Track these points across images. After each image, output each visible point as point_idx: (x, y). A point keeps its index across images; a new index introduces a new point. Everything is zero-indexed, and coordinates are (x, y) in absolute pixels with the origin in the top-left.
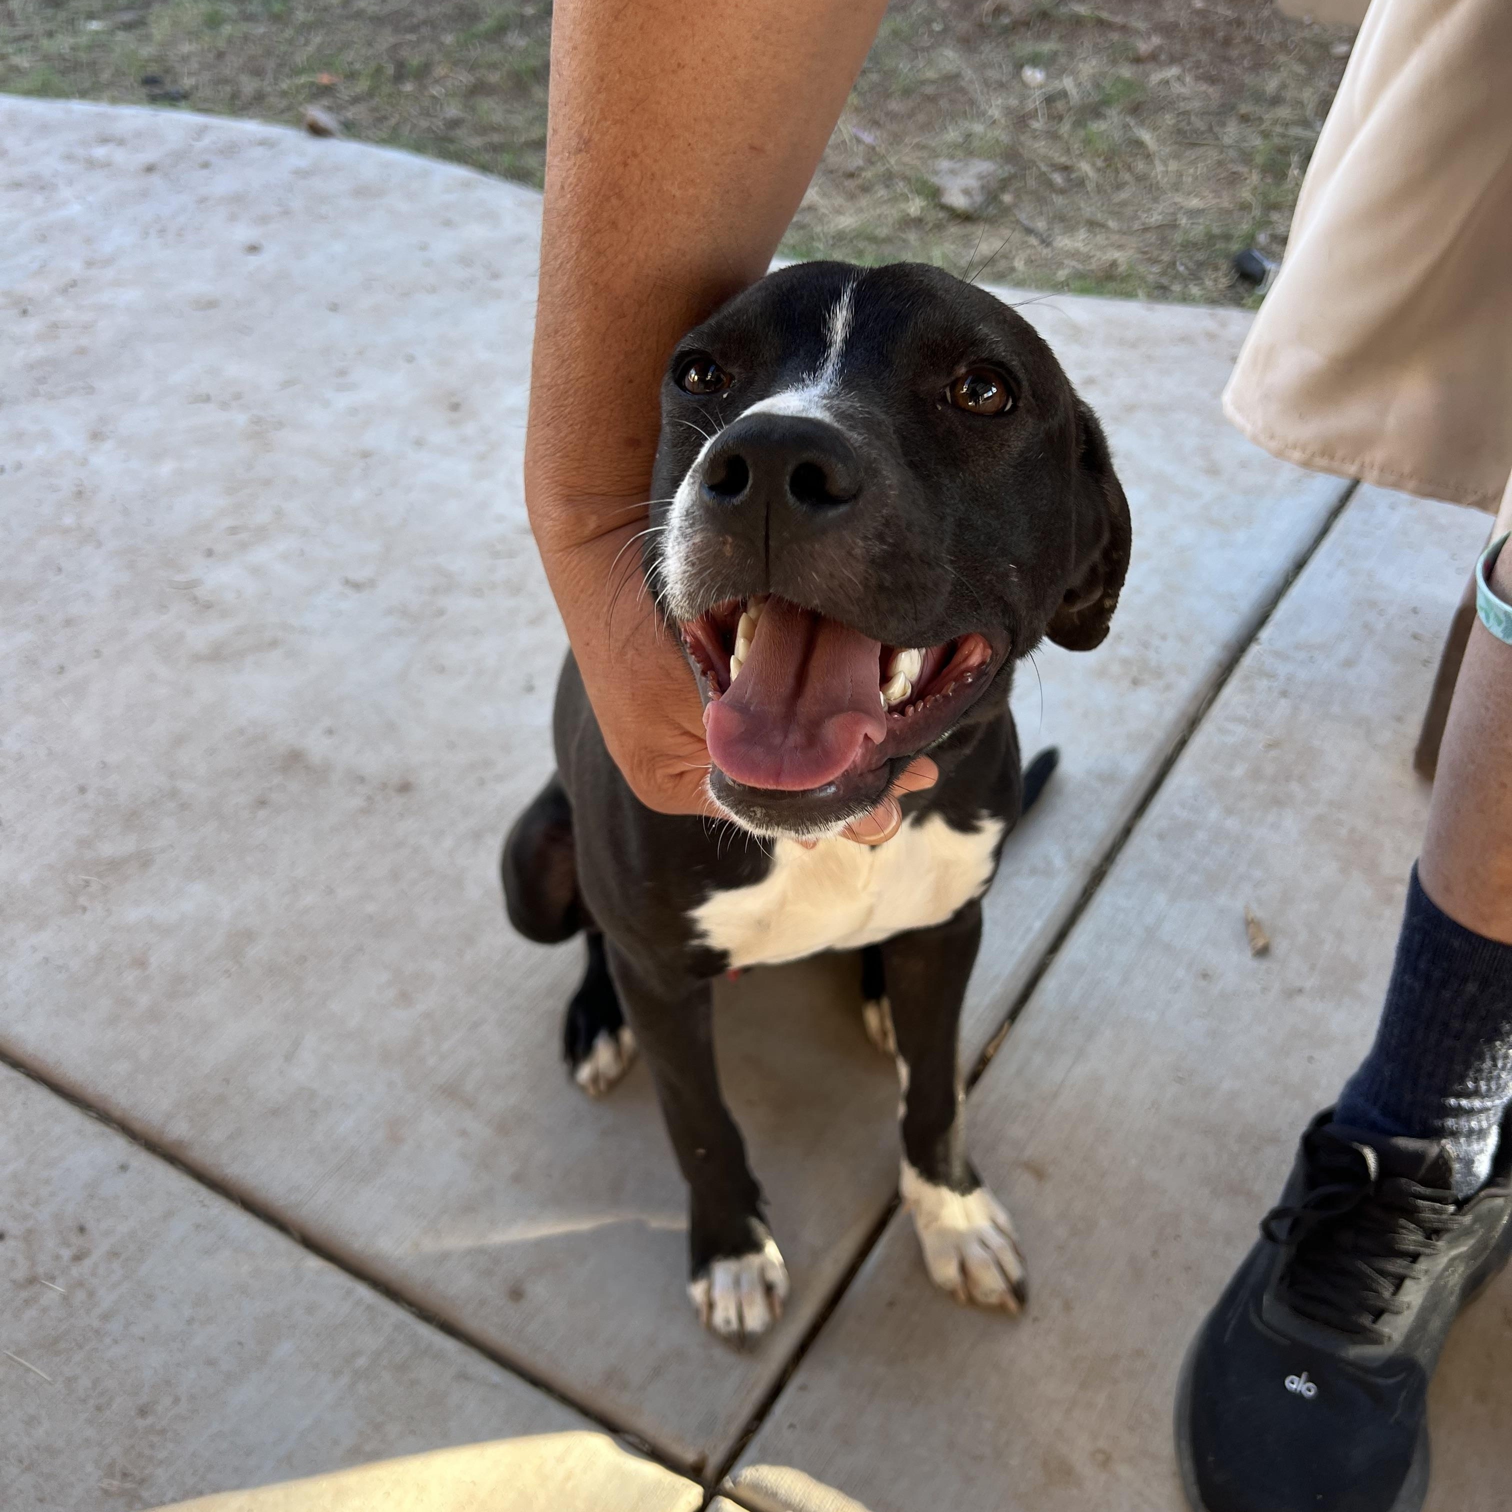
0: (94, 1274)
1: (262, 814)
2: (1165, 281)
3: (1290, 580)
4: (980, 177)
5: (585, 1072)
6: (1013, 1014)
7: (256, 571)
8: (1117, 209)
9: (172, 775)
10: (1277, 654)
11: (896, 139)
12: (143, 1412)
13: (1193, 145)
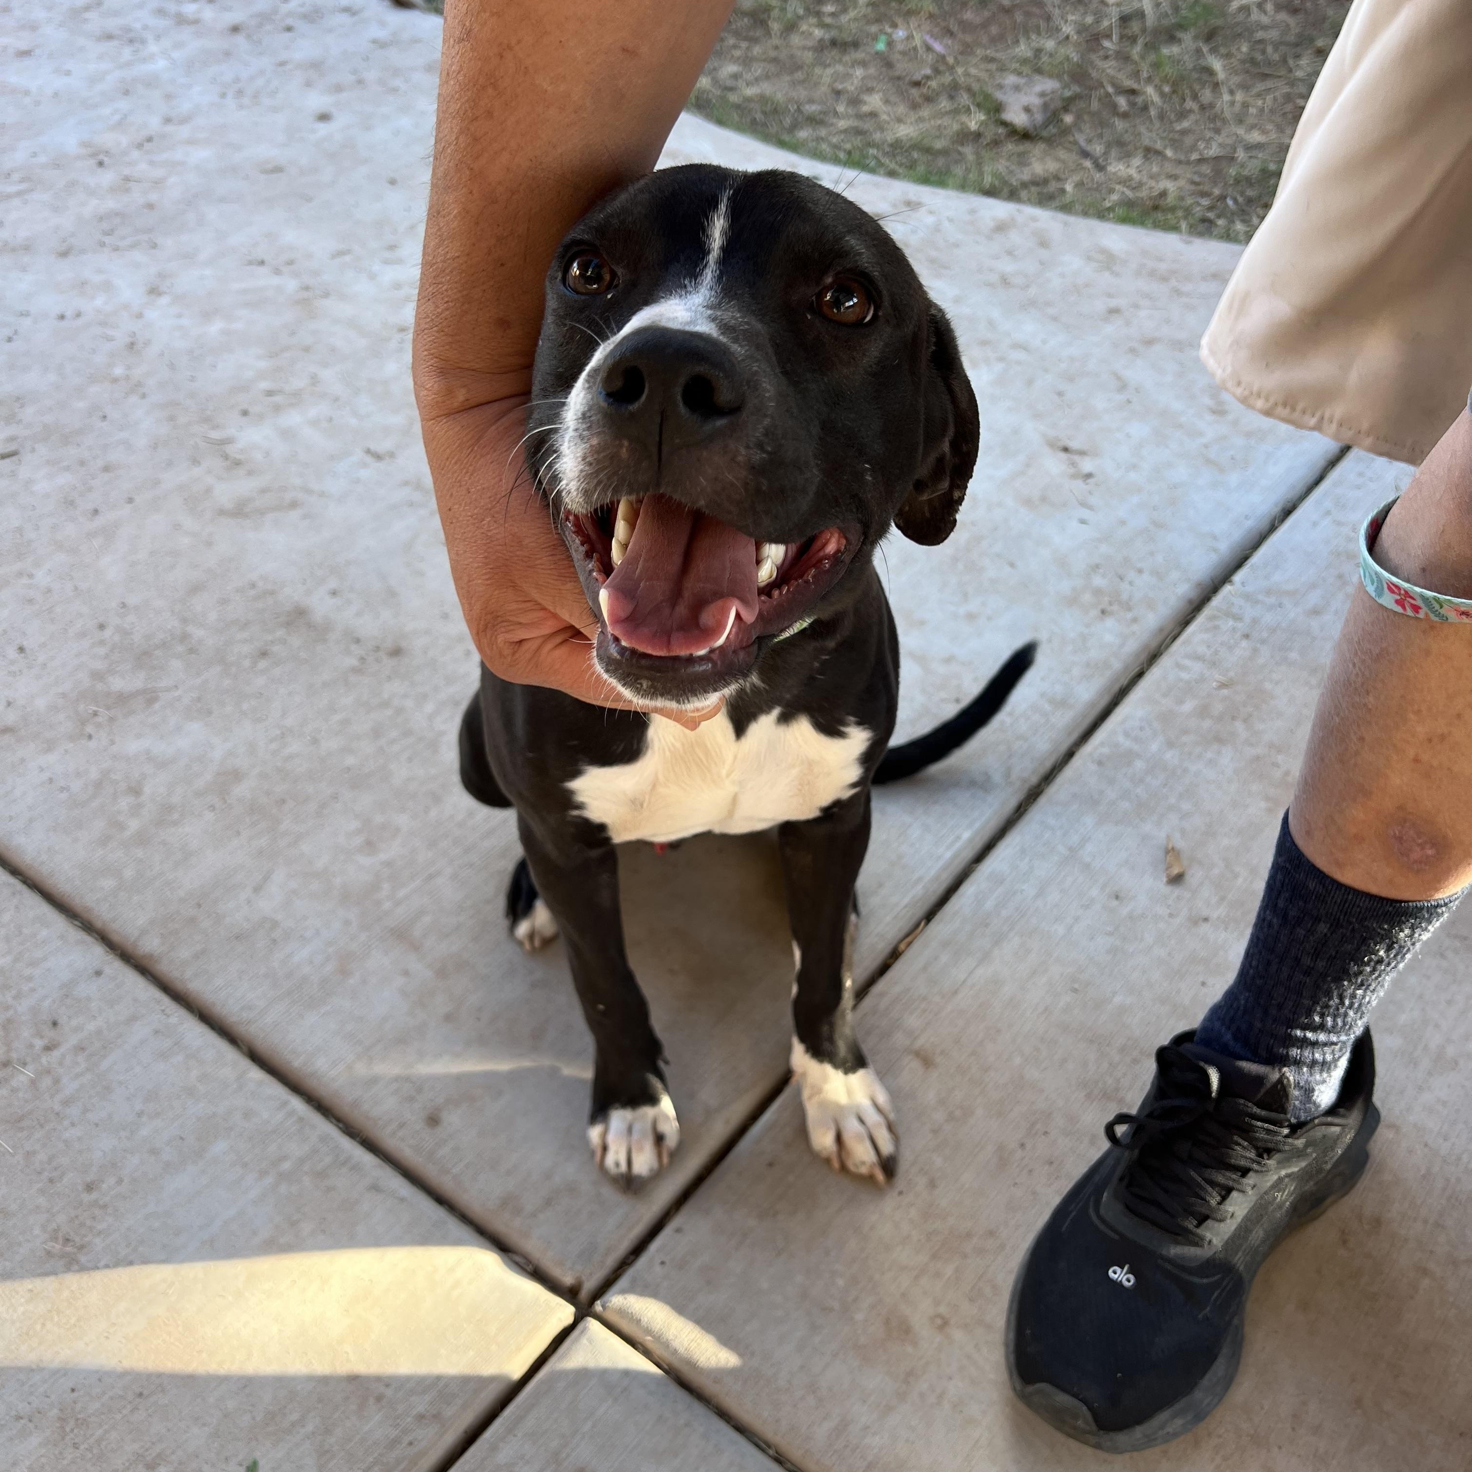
0: (61, 1064)
1: (262, 664)
2: (1211, 215)
3: (1276, 525)
4: (1042, 94)
5: (523, 928)
6: (930, 916)
7: (287, 434)
8: (1176, 136)
9: (185, 621)
10: (1247, 597)
11: (967, 50)
12: (89, 1188)
13: (1265, 76)
